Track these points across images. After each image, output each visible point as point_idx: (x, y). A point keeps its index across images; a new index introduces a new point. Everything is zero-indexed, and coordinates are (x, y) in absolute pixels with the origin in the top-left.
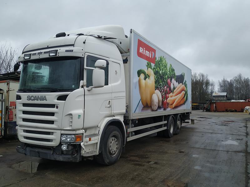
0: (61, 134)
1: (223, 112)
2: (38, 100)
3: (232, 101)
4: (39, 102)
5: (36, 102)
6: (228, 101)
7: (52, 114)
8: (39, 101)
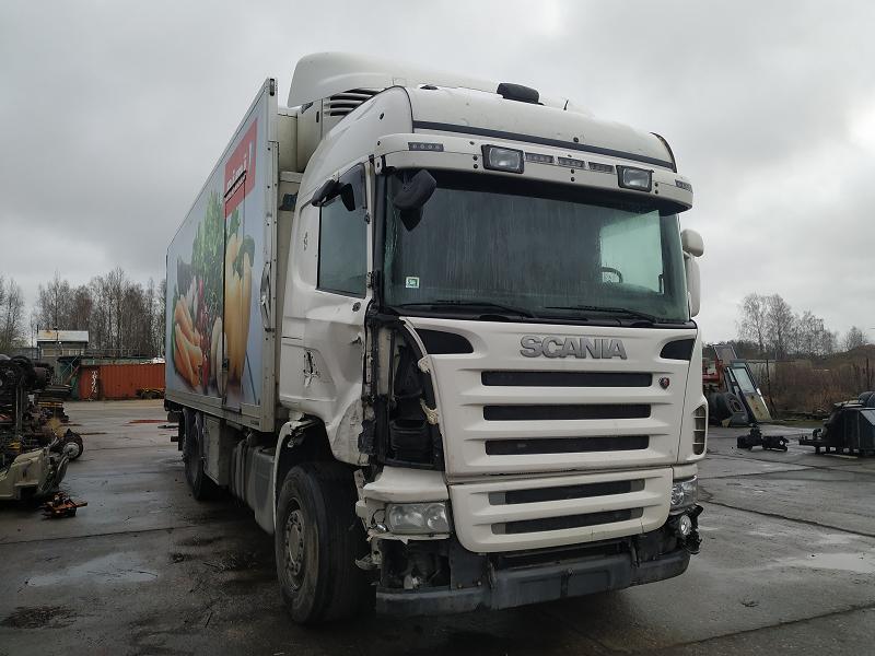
0: (675, 481)
1: (126, 398)
2: (584, 357)
3: (155, 361)
4: (589, 364)
5: (571, 364)
6: (136, 362)
7: (642, 410)
8: (589, 359)
